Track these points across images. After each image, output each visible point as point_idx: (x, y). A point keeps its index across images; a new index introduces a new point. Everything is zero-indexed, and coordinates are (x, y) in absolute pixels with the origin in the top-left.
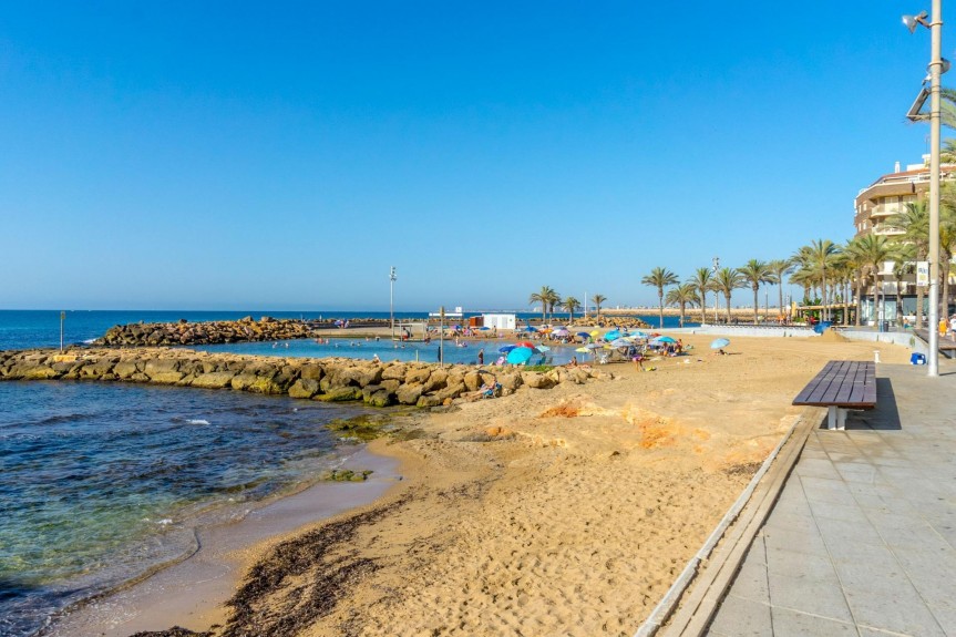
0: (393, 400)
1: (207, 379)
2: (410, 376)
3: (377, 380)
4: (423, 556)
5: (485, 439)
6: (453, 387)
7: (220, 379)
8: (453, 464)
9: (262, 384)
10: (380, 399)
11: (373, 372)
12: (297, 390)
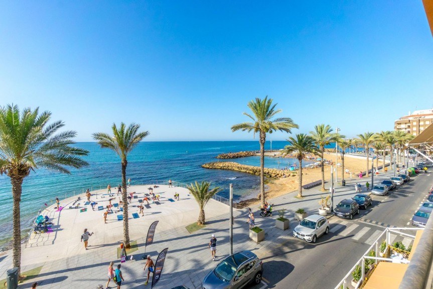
0: (271, 177)
1: (243, 170)
2: (273, 172)
3: (268, 173)
4: (272, 196)
5: (281, 185)
6: (280, 175)
7: (245, 171)
8: (277, 188)
9: (251, 172)
10: (269, 176)
11: (268, 172)
12: (256, 174)
